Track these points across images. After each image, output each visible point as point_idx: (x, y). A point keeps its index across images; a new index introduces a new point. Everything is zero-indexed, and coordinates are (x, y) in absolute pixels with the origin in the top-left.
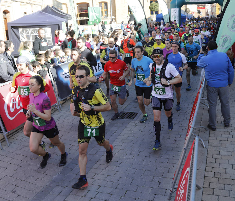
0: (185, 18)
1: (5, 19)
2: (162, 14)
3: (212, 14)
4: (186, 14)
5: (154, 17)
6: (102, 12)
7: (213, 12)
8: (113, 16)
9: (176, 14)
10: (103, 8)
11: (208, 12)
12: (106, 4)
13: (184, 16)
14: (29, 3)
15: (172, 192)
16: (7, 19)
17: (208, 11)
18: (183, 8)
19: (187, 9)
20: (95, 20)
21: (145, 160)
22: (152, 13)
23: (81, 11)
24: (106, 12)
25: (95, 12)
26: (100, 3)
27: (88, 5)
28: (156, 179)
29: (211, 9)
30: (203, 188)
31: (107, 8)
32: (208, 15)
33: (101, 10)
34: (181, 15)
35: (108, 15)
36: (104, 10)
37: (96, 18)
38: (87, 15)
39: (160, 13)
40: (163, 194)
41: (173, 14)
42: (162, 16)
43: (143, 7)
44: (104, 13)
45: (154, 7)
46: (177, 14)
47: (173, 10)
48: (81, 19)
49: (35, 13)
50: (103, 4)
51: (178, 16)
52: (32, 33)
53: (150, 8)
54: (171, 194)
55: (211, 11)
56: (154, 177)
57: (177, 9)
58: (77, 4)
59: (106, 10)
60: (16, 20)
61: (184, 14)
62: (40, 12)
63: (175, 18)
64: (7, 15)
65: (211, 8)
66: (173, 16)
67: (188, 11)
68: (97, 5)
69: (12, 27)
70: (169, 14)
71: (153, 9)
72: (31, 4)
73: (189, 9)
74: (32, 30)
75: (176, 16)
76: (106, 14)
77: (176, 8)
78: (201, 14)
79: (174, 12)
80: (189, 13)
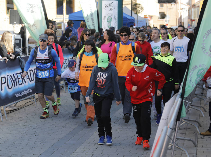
0: (132, 23)
2: (81, 12)
3: (190, 24)
4: (134, 16)
5: (64, 20)
7: (193, 18)
9: (111, 12)
11: (182, 18)
13: (129, 18)
17: (181, 16)
19: (136, 5)
22: (60, 11)
29: (189, 10)
34: (124, 15)
39: (77, 9)
41: (105, 13)
46: (115, 12)
51: (117, 17)
55: (189, 16)
57: (116, 3)
61: (131, 15)
63: (109, 21)
66: (105, 17)
67: (138, 9)
73: (140, 5)
75: (113, 17)
78: (166, 21)
79: (109, 8)
80: (141, 15)
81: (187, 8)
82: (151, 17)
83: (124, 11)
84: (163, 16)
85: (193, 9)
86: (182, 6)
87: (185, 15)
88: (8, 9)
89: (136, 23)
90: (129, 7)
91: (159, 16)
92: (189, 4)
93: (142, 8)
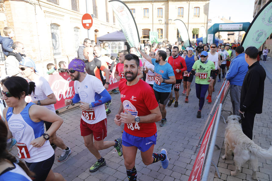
1: (96, 35)
2: (202, 38)
4: (219, 39)
5: (195, 40)
6: (159, 35)
7: (239, 40)
8: (166, 38)
10: (160, 33)
12: (162, 30)
13: (217, 40)
14: (111, 27)
15: (197, 147)
16: (97, 36)
18: (217, 34)
19: (219, 36)
20: (153, 40)
21: (180, 126)
22: (194, 37)
23: (145, 35)
24: (162, 36)
25: (154, 35)
26: (158, 29)
27: (149, 30)
28: (187, 139)
30: (222, 149)
31: (162, 33)
32: (235, 42)
33: (158, 34)
34: (215, 39)
35: (162, 38)
36: (160, 34)
37: (154, 39)
38: (148, 37)
39: (199, 37)
40: (191, 148)
41: (208, 38)
42: (202, 40)
43: (188, 30)
44: (160, 36)
45: (195, 31)
46: (212, 38)
47: (209, 35)
48: (144, 40)
49: (115, 32)
50: (160, 30)
51: (213, 40)
52: (112, 45)
53: (193, 32)
54: (197, 148)
55: (238, 39)
56: (185, 137)
57: (213, 35)
58: (142, 30)
59: (161, 34)
60: (103, 36)
62: (118, 31)
63: (210, 41)
64: (97, 33)
65: (239, 37)
68: (155, 31)
69: (99, 40)
70: (207, 38)
71: (195, 33)
72: (112, 27)
74: (112, 43)
75: (211, 40)
76: (161, 37)
77: (211, 34)
79: (210, 37)
80: (221, 39)
81: (238, 37)
82: (225, 40)
83: (215, 38)
84: (229, 39)
85: (240, 37)
86: (236, 36)
87: (237, 39)
88: (177, 37)
89: (219, 42)
90: (217, 36)
91: (227, 39)
92: (238, 35)
93: (222, 37)
